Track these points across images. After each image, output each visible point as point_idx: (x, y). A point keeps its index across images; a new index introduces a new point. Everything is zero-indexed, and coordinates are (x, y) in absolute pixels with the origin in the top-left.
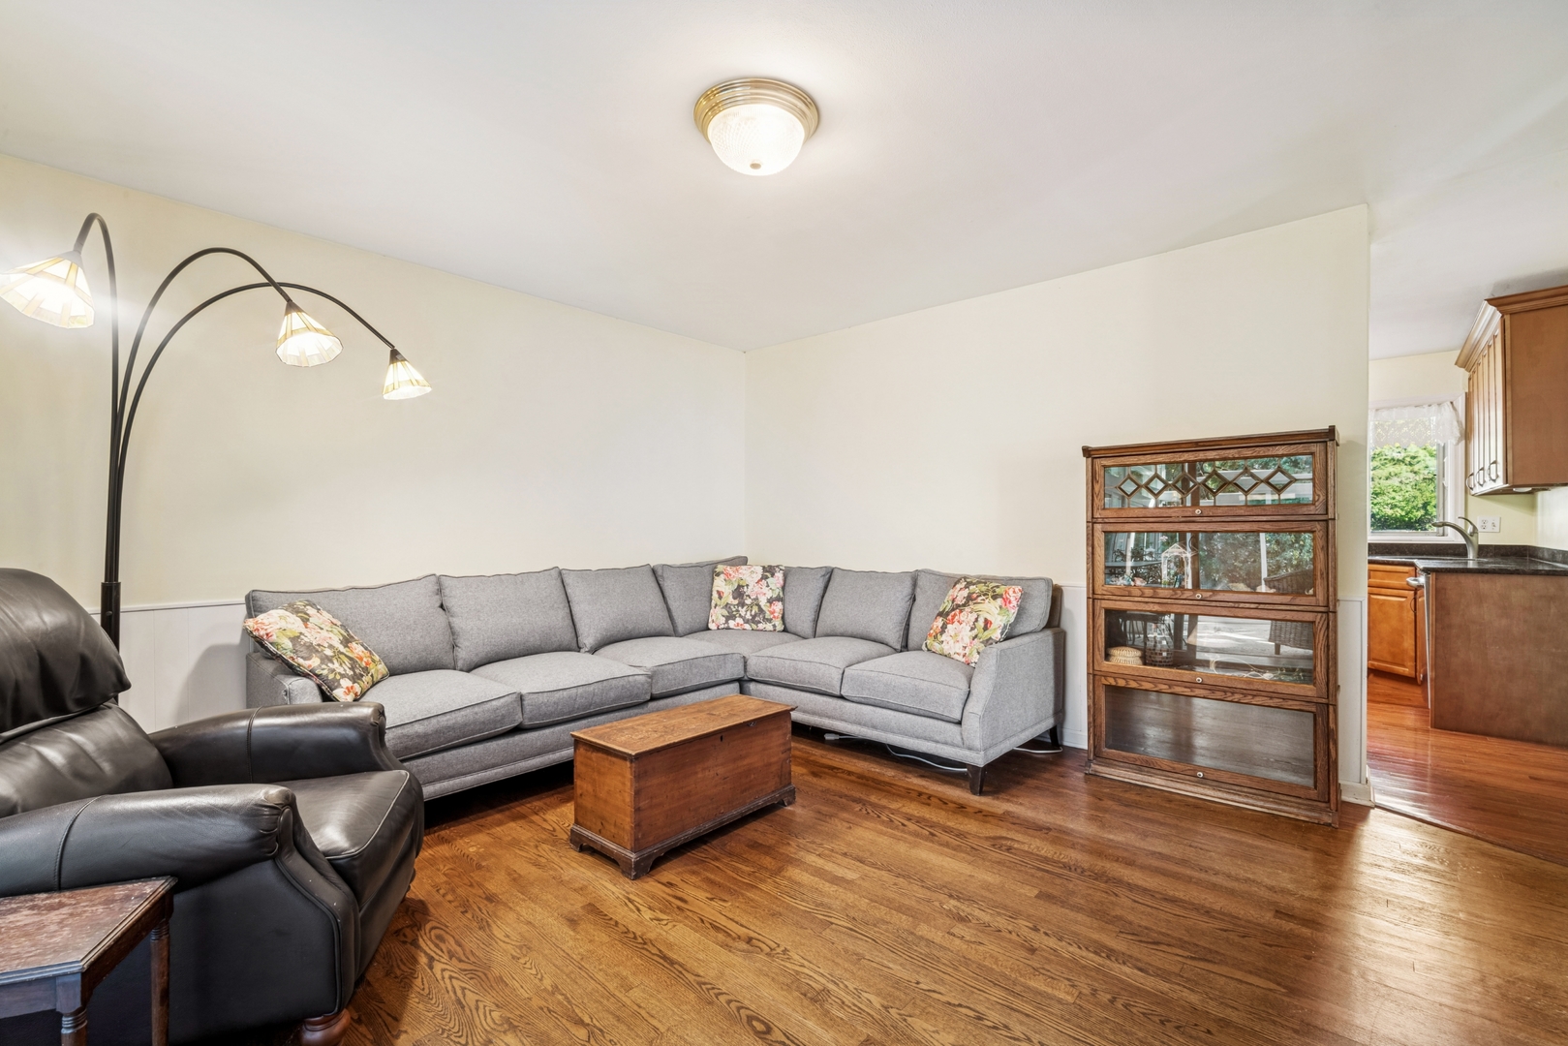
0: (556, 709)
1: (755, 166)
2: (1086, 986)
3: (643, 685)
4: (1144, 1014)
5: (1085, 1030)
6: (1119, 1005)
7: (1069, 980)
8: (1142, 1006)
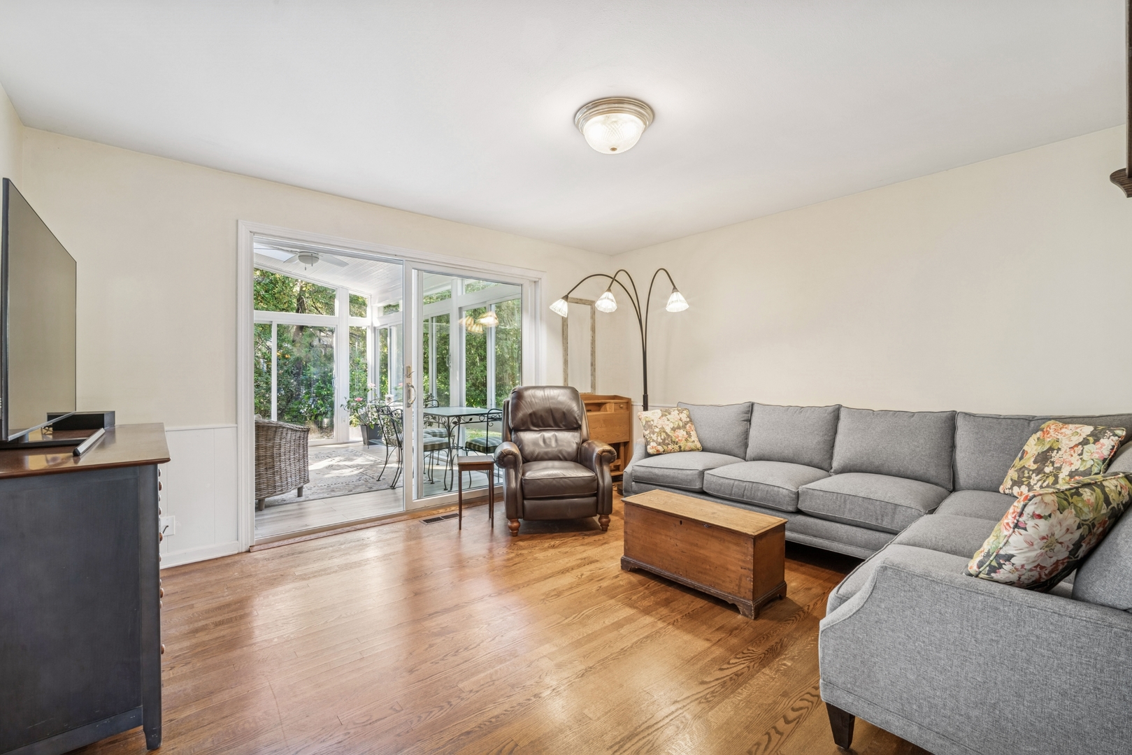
0: (720, 489)
1: (614, 149)
2: (468, 697)
3: (785, 496)
4: (431, 712)
5: (435, 682)
6: (444, 704)
7: (477, 692)
8: (437, 715)
